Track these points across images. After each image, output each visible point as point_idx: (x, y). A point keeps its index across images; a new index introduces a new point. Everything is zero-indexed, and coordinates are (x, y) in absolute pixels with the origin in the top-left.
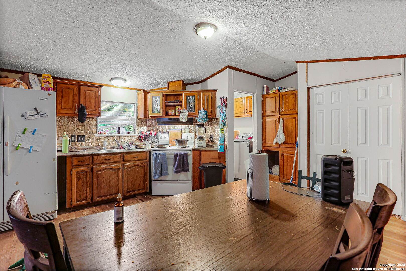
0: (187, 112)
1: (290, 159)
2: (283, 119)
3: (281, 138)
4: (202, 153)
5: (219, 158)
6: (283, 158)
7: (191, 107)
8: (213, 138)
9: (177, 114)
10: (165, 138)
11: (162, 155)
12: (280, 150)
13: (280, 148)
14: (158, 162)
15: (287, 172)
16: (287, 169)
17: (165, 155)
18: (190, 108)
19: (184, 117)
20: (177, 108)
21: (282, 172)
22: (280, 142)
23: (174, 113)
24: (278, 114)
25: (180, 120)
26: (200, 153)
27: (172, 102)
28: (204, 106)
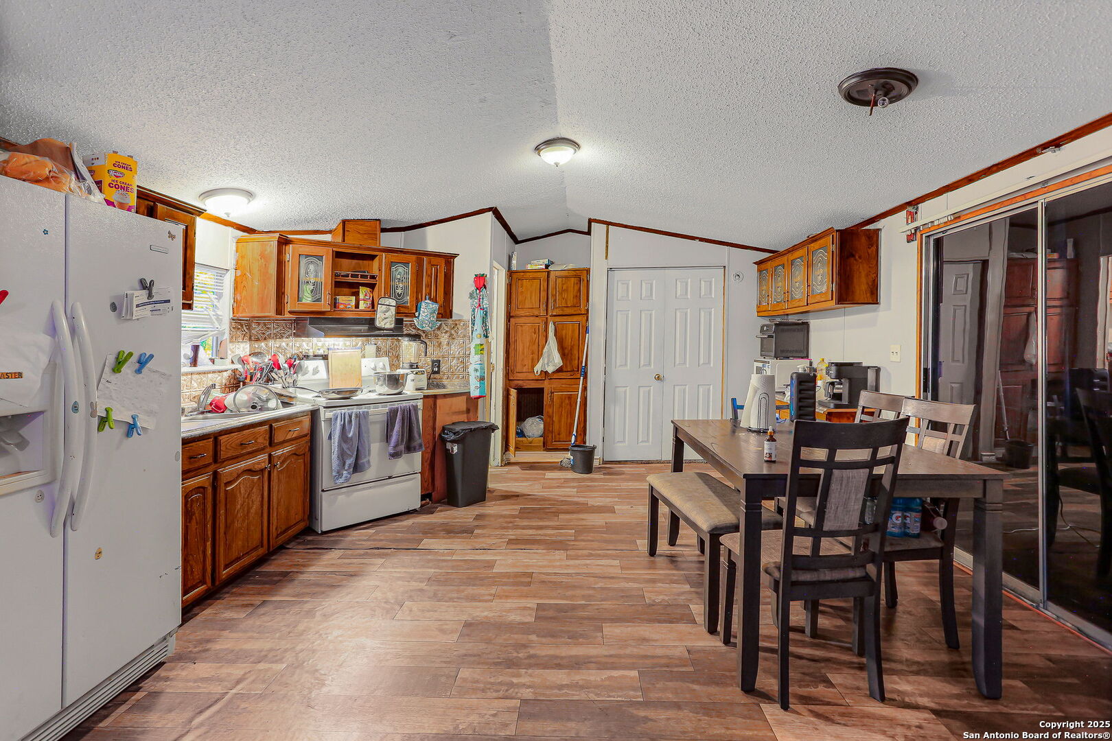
0: (393, 303)
1: (567, 401)
2: (554, 323)
3: (551, 359)
4: (439, 402)
5: (468, 411)
6: (552, 400)
7: (399, 291)
8: (439, 367)
9: (362, 306)
10: (316, 371)
11: (358, 416)
12: (546, 385)
13: (546, 382)
14: (350, 435)
15: (560, 428)
16: (560, 421)
17: (366, 415)
18: (398, 294)
19: (385, 317)
20: (363, 291)
21: (551, 429)
22: (550, 369)
23: (353, 303)
24: (543, 313)
25: (378, 324)
26: (435, 404)
27: (352, 276)
28: (428, 291)
